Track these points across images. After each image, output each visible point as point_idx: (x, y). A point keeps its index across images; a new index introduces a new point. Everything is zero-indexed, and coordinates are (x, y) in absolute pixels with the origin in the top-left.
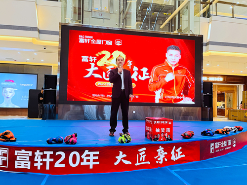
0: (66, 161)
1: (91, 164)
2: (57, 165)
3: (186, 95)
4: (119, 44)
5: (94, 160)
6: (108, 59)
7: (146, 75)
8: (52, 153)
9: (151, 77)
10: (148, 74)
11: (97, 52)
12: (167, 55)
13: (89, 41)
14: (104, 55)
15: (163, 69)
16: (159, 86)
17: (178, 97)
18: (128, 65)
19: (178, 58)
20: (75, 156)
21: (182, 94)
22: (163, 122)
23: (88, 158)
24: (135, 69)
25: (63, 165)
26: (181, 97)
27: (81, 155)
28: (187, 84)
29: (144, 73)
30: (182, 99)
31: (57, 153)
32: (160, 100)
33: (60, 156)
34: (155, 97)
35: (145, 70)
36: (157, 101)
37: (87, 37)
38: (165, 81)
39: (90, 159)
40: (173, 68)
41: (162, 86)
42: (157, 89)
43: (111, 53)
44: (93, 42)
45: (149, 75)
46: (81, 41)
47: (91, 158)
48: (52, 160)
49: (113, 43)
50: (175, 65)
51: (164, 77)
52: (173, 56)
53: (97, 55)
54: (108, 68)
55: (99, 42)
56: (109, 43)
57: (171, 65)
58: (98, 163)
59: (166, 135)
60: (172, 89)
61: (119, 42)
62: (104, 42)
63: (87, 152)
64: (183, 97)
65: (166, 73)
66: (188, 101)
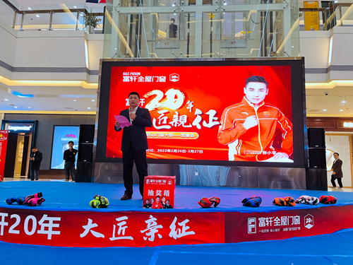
0: (20, 227)
1: (50, 233)
2: (11, 231)
3: (279, 149)
4: (174, 80)
5: (54, 229)
6: (160, 101)
7: (214, 120)
8: (7, 215)
9: (222, 122)
10: (216, 119)
11: (146, 93)
12: (246, 91)
13: (135, 79)
14: (155, 96)
15: (239, 111)
16: (234, 136)
17: (265, 153)
18: (188, 108)
19: (263, 95)
20: (31, 221)
21: (271, 147)
22: (160, 181)
23: (46, 225)
24: (198, 112)
25: (17, 232)
26: (269, 153)
27: (38, 220)
28: (279, 131)
29: (211, 118)
30: (272, 155)
31: (12, 216)
32: (236, 156)
33: (15, 220)
34: (228, 151)
35: (212, 113)
36: (231, 158)
37: (133, 74)
38: (243, 128)
39: (49, 227)
40: (256, 109)
41: (238, 136)
42: (231, 140)
43: (164, 93)
44: (141, 79)
45: (219, 120)
46: (126, 79)
47: (51, 225)
48: (7, 224)
49: (167, 79)
50: (259, 104)
51: (242, 122)
52: (255, 92)
53: (145, 96)
54: (159, 112)
55: (149, 79)
56: (162, 79)
57: (252, 105)
58: (58, 233)
59: (164, 199)
60: (255, 139)
61: (175, 77)
62: (155, 79)
63: (45, 217)
64: (274, 153)
65: (245, 117)
66: (281, 158)
